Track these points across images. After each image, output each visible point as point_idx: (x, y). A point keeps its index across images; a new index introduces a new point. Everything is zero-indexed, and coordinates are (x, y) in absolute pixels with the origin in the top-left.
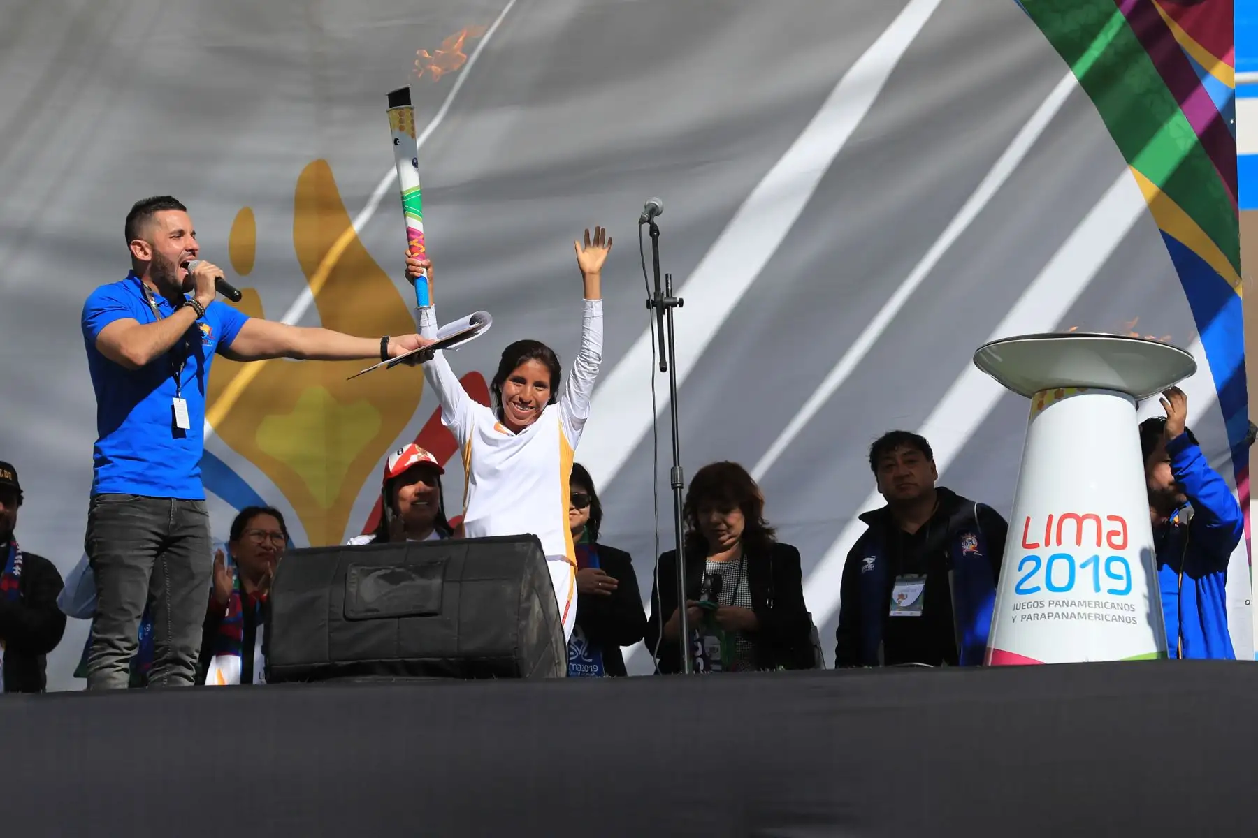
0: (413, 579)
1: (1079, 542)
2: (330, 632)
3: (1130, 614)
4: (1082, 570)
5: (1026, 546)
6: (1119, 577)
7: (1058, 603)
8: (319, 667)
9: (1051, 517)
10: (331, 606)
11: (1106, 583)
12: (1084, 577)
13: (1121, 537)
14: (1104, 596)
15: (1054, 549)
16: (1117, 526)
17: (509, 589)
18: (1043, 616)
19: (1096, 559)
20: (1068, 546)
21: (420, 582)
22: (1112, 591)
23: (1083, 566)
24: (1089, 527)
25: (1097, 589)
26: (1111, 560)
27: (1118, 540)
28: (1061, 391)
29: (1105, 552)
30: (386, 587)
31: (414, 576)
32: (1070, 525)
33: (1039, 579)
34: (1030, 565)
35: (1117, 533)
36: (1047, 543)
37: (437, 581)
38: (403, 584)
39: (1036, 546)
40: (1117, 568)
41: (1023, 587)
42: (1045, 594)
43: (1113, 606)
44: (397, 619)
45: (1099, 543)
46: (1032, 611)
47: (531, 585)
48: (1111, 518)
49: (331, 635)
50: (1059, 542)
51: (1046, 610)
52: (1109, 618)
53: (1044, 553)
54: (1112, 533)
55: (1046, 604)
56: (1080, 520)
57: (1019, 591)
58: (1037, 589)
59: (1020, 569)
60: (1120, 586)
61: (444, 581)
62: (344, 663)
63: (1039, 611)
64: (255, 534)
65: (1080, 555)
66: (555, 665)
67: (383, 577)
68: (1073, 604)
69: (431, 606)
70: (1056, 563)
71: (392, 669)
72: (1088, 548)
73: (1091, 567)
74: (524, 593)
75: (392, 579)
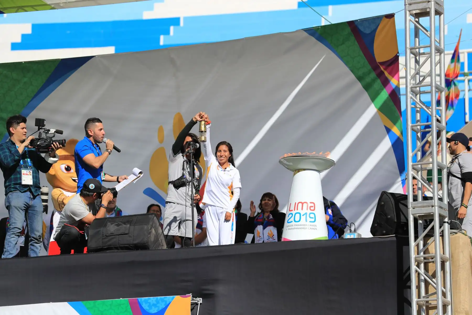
0: (122, 225)
1: (302, 209)
2: (102, 239)
3: (315, 227)
4: (303, 216)
5: (290, 211)
6: (313, 218)
7: (296, 225)
8: (100, 248)
9: (296, 203)
10: (103, 233)
11: (309, 219)
12: (303, 218)
13: (313, 207)
14: (308, 223)
15: (296, 211)
16: (313, 205)
17: (146, 227)
18: (293, 229)
19: (306, 214)
20: (300, 210)
21: (125, 226)
22: (310, 222)
23: (303, 215)
24: (305, 205)
25: (306, 221)
26: (310, 213)
27: (312, 208)
28: (299, 170)
29: (309, 211)
30: (116, 227)
31: (123, 224)
32: (300, 205)
33: (292, 219)
34: (291, 215)
35: (312, 207)
36: (295, 210)
37: (129, 225)
38: (120, 226)
39: (292, 210)
40: (312, 216)
41: (289, 221)
42: (294, 223)
43: (310, 225)
44: (118, 236)
45: (307, 209)
46: (290, 227)
47: (152, 225)
48: (311, 203)
49: (103, 240)
50: (297, 209)
51: (294, 227)
52: (310, 228)
53: (294, 212)
54: (311, 207)
55: (294, 225)
56: (303, 204)
57: (288, 222)
58: (292, 222)
59: (288, 217)
60: (313, 220)
61: (130, 226)
62: (105, 247)
63: (292, 227)
64: (153, 211)
65: (302, 213)
66: (161, 246)
67: (115, 225)
68: (300, 225)
69: (127, 232)
70: (297, 215)
71: (117, 248)
72: (305, 210)
73: (305, 216)
74: (149, 228)
75: (118, 225)
